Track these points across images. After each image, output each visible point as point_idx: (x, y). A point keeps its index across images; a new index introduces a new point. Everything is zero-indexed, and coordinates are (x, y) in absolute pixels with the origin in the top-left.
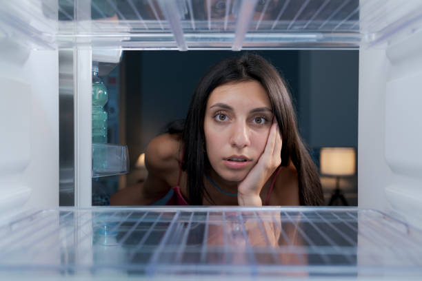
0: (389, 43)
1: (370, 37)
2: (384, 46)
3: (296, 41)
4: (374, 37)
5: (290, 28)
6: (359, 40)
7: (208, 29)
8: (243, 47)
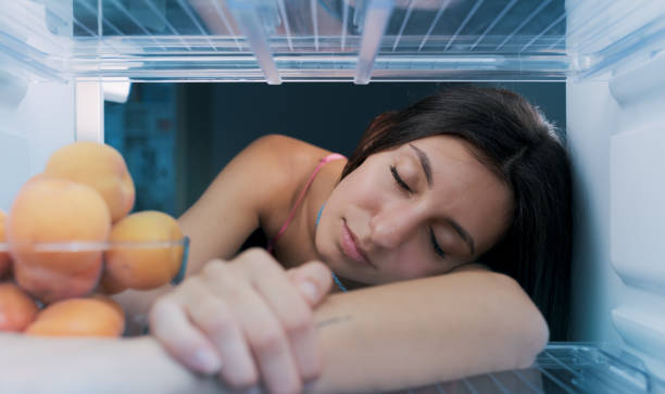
0: (614, 73)
1: (580, 62)
2: (606, 77)
3: (460, 69)
4: (589, 62)
5: (450, 48)
6: (565, 66)
7: (314, 48)
8: (373, 78)
